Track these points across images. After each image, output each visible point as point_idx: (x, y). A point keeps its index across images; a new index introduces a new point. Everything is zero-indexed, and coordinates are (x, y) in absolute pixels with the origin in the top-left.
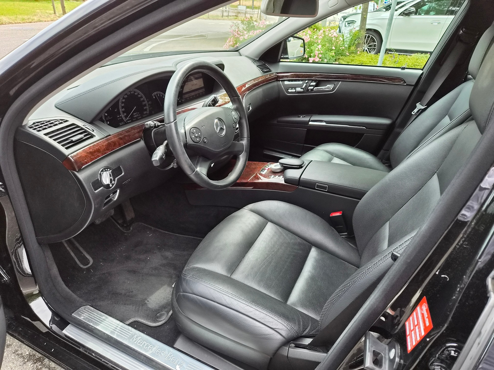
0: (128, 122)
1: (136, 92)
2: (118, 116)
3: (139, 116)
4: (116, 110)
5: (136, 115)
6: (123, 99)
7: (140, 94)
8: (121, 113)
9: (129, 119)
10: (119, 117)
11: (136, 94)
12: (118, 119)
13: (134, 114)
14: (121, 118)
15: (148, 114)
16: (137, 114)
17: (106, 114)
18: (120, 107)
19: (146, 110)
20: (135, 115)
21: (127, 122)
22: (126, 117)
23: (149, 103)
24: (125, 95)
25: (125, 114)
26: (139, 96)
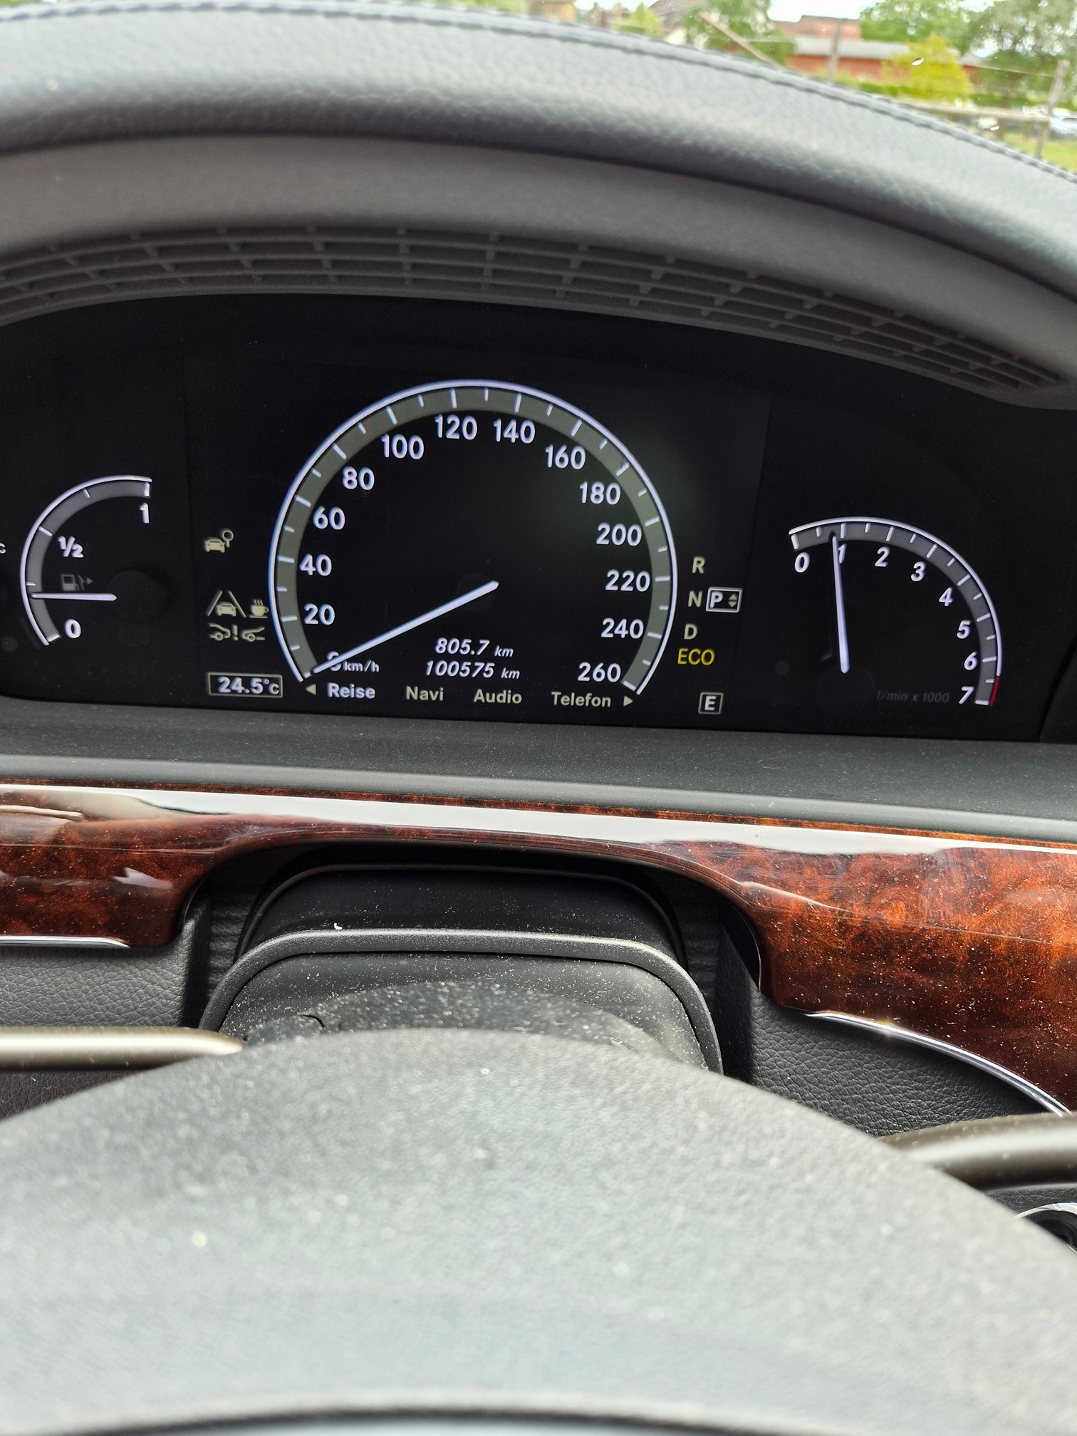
0: (333, 689)
1: (571, 444)
2: (226, 609)
3: (495, 685)
4: (213, 545)
5: (460, 658)
6: (349, 463)
7: (608, 478)
8: (279, 588)
9: (358, 667)
10: (226, 620)
11: (558, 458)
12: (217, 636)
13: (442, 645)
14: (249, 635)
15: (631, 694)
16: (488, 656)
17: (72, 548)
18: (284, 528)
19: (625, 651)
20: (447, 657)
21: (322, 689)
22: (320, 640)
23: (694, 598)
24: (407, 429)
25: (324, 614)
26: (597, 493)
